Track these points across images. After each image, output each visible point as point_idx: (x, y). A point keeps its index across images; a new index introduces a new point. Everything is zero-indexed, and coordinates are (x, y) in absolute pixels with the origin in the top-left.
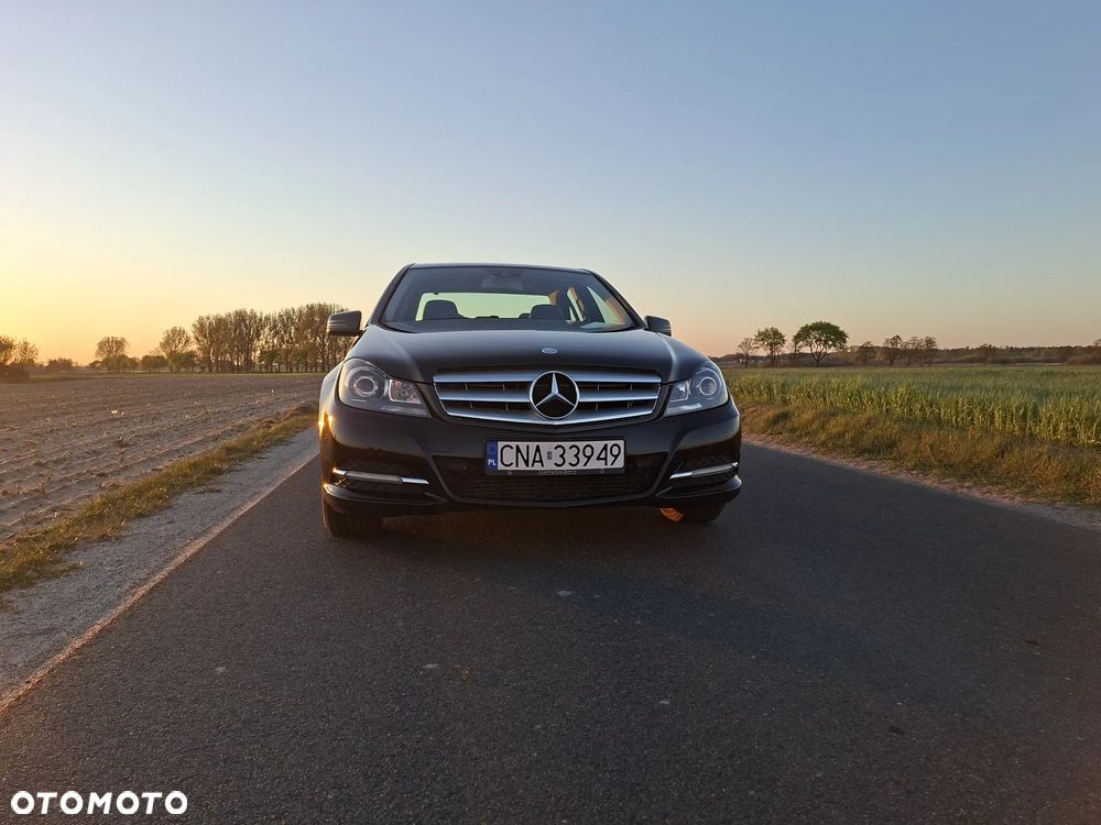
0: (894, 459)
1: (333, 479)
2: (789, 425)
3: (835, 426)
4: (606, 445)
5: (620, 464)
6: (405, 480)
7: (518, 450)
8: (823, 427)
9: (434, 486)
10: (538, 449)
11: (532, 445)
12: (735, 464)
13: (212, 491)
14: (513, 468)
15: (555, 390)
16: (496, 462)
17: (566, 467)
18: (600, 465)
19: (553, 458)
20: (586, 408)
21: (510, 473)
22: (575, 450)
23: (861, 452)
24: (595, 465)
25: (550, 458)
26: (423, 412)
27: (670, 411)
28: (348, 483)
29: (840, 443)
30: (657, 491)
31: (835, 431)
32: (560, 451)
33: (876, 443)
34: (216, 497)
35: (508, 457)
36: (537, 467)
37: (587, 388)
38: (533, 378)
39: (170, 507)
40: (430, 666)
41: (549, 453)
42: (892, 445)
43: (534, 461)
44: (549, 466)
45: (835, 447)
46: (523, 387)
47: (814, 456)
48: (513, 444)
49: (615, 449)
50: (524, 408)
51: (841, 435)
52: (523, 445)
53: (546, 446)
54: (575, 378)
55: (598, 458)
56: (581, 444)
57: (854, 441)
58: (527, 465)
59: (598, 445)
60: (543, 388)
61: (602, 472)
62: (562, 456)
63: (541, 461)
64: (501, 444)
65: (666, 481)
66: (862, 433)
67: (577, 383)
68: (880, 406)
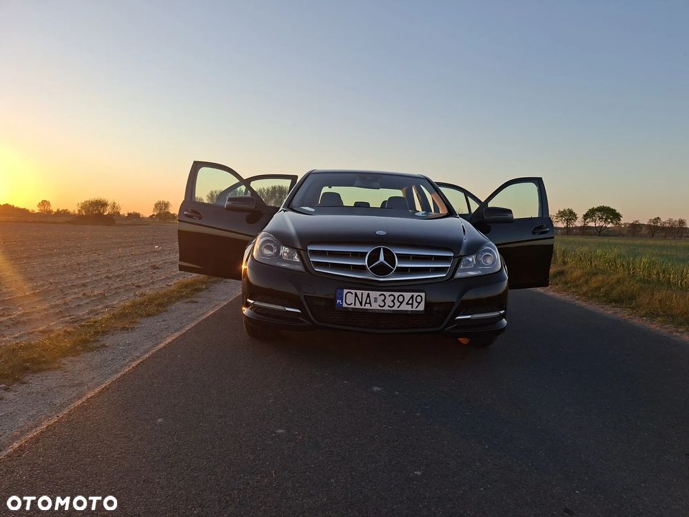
0: (633, 308)
1: (247, 305)
2: (563, 279)
3: (594, 282)
4: (413, 295)
5: (422, 307)
6: (287, 309)
7: (356, 295)
8: (587, 282)
9: (304, 314)
10: (368, 295)
11: (365, 293)
12: (502, 312)
13: (193, 302)
14: (352, 306)
15: (382, 258)
16: (342, 302)
17: (386, 308)
18: (409, 308)
19: (378, 301)
20: (402, 271)
21: (350, 310)
22: (392, 298)
23: (609, 302)
24: (404, 307)
25: (376, 301)
26: (300, 268)
27: (458, 275)
28: (254, 308)
29: (596, 294)
30: (445, 327)
31: (594, 285)
32: (383, 297)
33: (622, 295)
34: (194, 306)
35: (350, 299)
36: (368, 306)
37: (403, 258)
38: (368, 250)
39: (167, 311)
40: (280, 431)
41: (376, 298)
42: (632, 298)
43: (366, 303)
44: (375, 306)
45: (592, 297)
46: (363, 255)
47: (577, 302)
48: (353, 291)
49: (419, 298)
50: (361, 269)
51: (598, 289)
52: (359, 292)
53: (373, 294)
54: (396, 251)
55: (407, 304)
56: (396, 294)
57: (606, 294)
58: (361, 305)
59: (407, 295)
60: (374, 257)
61: (410, 313)
62: (383, 301)
63: (370, 303)
64: (346, 291)
65: (453, 321)
66: (613, 288)
67: (396, 254)
68: (629, 270)
